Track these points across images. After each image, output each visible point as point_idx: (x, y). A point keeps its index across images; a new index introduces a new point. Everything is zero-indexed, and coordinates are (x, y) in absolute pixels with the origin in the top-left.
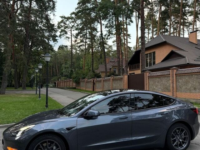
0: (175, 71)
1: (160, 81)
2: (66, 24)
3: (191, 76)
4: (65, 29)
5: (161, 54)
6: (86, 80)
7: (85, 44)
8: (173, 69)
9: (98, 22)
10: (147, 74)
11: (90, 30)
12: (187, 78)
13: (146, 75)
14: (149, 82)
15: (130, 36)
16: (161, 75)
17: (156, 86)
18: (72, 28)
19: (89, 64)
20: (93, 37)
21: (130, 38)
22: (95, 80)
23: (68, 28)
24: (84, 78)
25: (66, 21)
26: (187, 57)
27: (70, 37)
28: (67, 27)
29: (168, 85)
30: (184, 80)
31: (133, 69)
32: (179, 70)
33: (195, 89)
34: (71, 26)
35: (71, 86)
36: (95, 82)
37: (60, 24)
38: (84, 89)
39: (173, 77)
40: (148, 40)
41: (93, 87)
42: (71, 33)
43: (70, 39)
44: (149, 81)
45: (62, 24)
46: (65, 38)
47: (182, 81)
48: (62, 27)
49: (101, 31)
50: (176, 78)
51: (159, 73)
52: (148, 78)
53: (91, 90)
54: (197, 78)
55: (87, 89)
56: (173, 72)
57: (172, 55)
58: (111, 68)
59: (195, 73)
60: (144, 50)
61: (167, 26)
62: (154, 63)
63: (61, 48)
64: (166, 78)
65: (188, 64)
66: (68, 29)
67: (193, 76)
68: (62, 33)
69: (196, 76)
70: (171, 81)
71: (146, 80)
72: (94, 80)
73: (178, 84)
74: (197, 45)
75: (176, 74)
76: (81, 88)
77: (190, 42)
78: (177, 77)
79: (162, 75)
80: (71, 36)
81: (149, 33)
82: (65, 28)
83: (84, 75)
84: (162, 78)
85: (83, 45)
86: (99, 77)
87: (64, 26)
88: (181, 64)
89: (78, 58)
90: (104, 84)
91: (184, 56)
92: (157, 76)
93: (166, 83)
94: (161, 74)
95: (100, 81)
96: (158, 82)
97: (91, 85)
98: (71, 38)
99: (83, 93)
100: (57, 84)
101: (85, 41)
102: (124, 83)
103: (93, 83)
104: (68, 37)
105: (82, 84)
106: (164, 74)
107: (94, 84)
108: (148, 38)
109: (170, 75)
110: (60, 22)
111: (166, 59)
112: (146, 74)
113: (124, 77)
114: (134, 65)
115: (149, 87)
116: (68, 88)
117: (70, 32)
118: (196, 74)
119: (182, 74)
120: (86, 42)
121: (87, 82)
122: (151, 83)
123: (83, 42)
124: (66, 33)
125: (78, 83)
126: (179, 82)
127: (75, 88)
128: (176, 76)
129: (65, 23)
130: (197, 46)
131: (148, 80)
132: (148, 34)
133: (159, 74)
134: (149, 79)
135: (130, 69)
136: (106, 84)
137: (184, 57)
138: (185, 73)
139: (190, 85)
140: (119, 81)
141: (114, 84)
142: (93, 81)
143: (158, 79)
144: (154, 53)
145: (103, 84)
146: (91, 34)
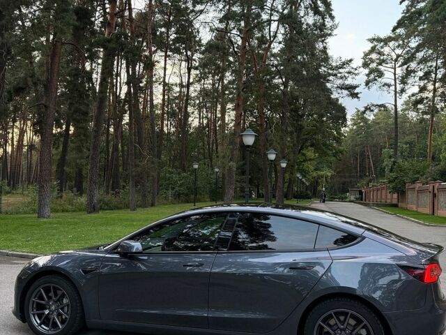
2: (384, 55)
4: (380, 67)
6: (418, 185)
18: (396, 60)
22: (437, 185)
23: (387, 63)
24: (414, 182)
25: (382, 47)
27: (393, 82)
28: (381, 62)
34: (395, 57)
35: (389, 201)
36: (436, 191)
37: (370, 57)
38: (414, 208)
41: (431, 204)
42: (395, 74)
43: (393, 88)
45: (374, 56)
46: (380, 87)
48: (372, 61)
53: (427, 210)
55: (420, 210)
66: (387, 65)
68: (372, 76)
72: (434, 187)
76: (409, 206)
80: (395, 80)
82: (380, 64)
87: (377, 59)
97: (427, 199)
98: (395, 85)
100: (364, 194)
103: (431, 195)
104: (386, 84)
105: (410, 196)
107: (434, 196)
110: (367, 52)
116: (377, 205)
117: (393, 70)
120: (435, 90)
121: (421, 191)
123: (428, 91)
124: (381, 74)
125: (402, 193)
127: (396, 206)
129: (380, 53)
142: (431, 188)
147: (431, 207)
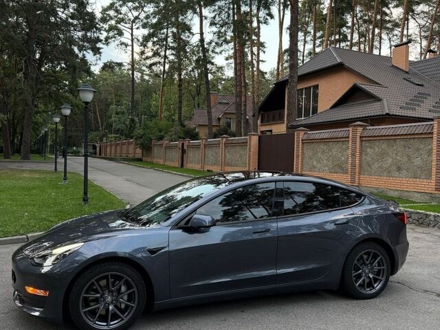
0: (360, 129)
1: (327, 151)
2: (121, 14)
3: (392, 141)
4: (119, 25)
5: (331, 90)
6: (165, 142)
7: (163, 60)
8: (355, 126)
9: (195, 12)
10: (300, 135)
11: (175, 30)
12: (384, 146)
13: (298, 138)
14: (303, 153)
15: (264, 47)
16: (329, 139)
17: (319, 162)
18: (133, 22)
19: (172, 106)
20: (181, 46)
21: (264, 52)
22: (186, 143)
23: (126, 23)
24: (161, 138)
25: (121, 6)
26: (385, 100)
27: (130, 43)
28: (122, 20)
29: (343, 158)
30: (377, 149)
31: (268, 121)
32: (368, 128)
33: (399, 169)
34: (133, 18)
35: (131, 156)
36: (185, 147)
37: (108, 13)
38: (161, 162)
39: (354, 142)
40: (303, 57)
41: (180, 159)
42: (132, 35)
43: (130, 48)
44: (305, 149)
45: (112, 13)
46: (118, 45)
47: (372, 151)
48: (111, 18)
49: (202, 34)
50: (361, 145)
51: (325, 134)
52: (303, 143)
53: (177, 164)
54: (405, 147)
55: (167, 164)
56: (354, 132)
57: (354, 95)
58: (220, 116)
59: (402, 135)
60: (296, 80)
61: (347, 27)
62: (315, 110)
63: (108, 67)
64: (339, 145)
65: (387, 114)
66: (125, 25)
67: (398, 141)
68: (111, 34)
69: (402, 143)
70: (350, 152)
71: (298, 147)
72: (183, 144)
73: (364, 157)
74: (407, 73)
75: (361, 137)
76: (155, 160)
77: (393, 66)
78: (364, 143)
79: (332, 138)
80: (132, 40)
81: (305, 42)
82: (118, 22)
83: (160, 131)
84: (331, 144)
85: (160, 63)
86: (195, 136)
87: (116, 17)
88: (373, 114)
89: (148, 91)
90: (207, 153)
91: (380, 96)
92: (322, 139)
93: (339, 155)
94: (331, 135)
95: (198, 146)
96: (323, 153)
97: (176, 154)
98: (132, 46)
99: (159, 172)
100: (98, 149)
101: (163, 53)
102: (250, 151)
103: (180, 151)
104: (122, 44)
105: (156, 151)
106: (335, 135)
107: (183, 151)
108: (303, 53)
109: (348, 137)
110: (106, 7)
111: (342, 102)
112: (298, 135)
113: (250, 140)
114: (271, 113)
115: (302, 162)
116: (125, 160)
117: (130, 31)
118: (402, 137)
119: (375, 136)
120: (165, 57)
121: (169, 147)
122: (308, 153)
123: (160, 56)
124: (120, 33)
125: (147, 148)
126: (366, 155)
127: (140, 160)
128: (361, 141)
129: (117, 11)
130: (406, 76)
131: (303, 148)
132: (302, 43)
133: (326, 136)
134: (305, 145)
135: (262, 122)
136: (210, 153)
137: (379, 100)
138: (381, 136)
139: (390, 161)
140: (238, 149)
141: (227, 154)
142: (181, 145)
143: (323, 147)
144: (316, 87)
145: (205, 154)
146: (176, 37)
147: (180, 162)
